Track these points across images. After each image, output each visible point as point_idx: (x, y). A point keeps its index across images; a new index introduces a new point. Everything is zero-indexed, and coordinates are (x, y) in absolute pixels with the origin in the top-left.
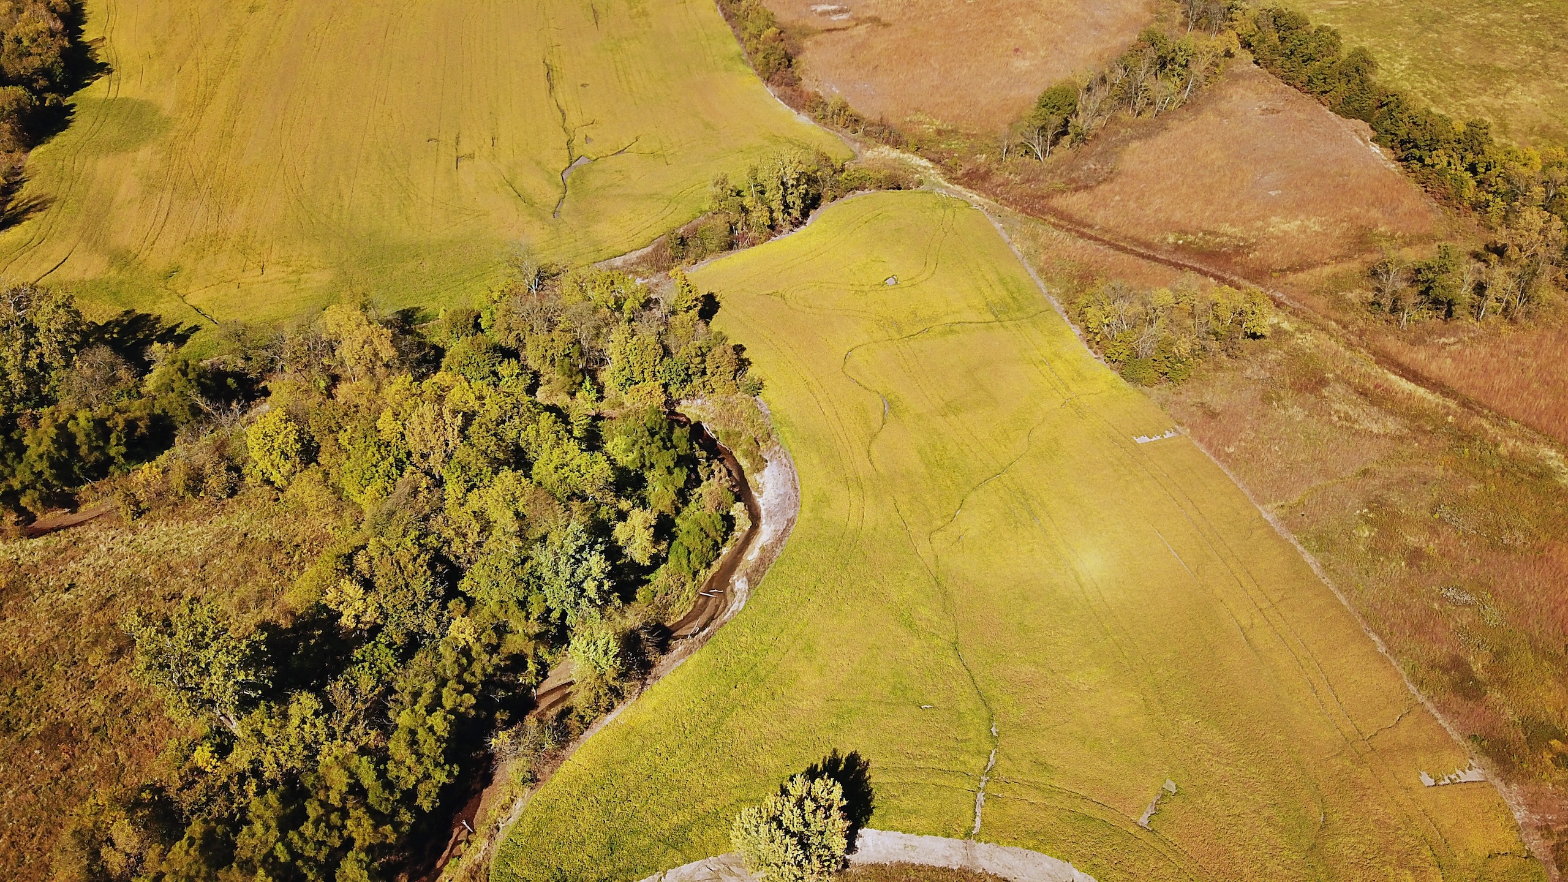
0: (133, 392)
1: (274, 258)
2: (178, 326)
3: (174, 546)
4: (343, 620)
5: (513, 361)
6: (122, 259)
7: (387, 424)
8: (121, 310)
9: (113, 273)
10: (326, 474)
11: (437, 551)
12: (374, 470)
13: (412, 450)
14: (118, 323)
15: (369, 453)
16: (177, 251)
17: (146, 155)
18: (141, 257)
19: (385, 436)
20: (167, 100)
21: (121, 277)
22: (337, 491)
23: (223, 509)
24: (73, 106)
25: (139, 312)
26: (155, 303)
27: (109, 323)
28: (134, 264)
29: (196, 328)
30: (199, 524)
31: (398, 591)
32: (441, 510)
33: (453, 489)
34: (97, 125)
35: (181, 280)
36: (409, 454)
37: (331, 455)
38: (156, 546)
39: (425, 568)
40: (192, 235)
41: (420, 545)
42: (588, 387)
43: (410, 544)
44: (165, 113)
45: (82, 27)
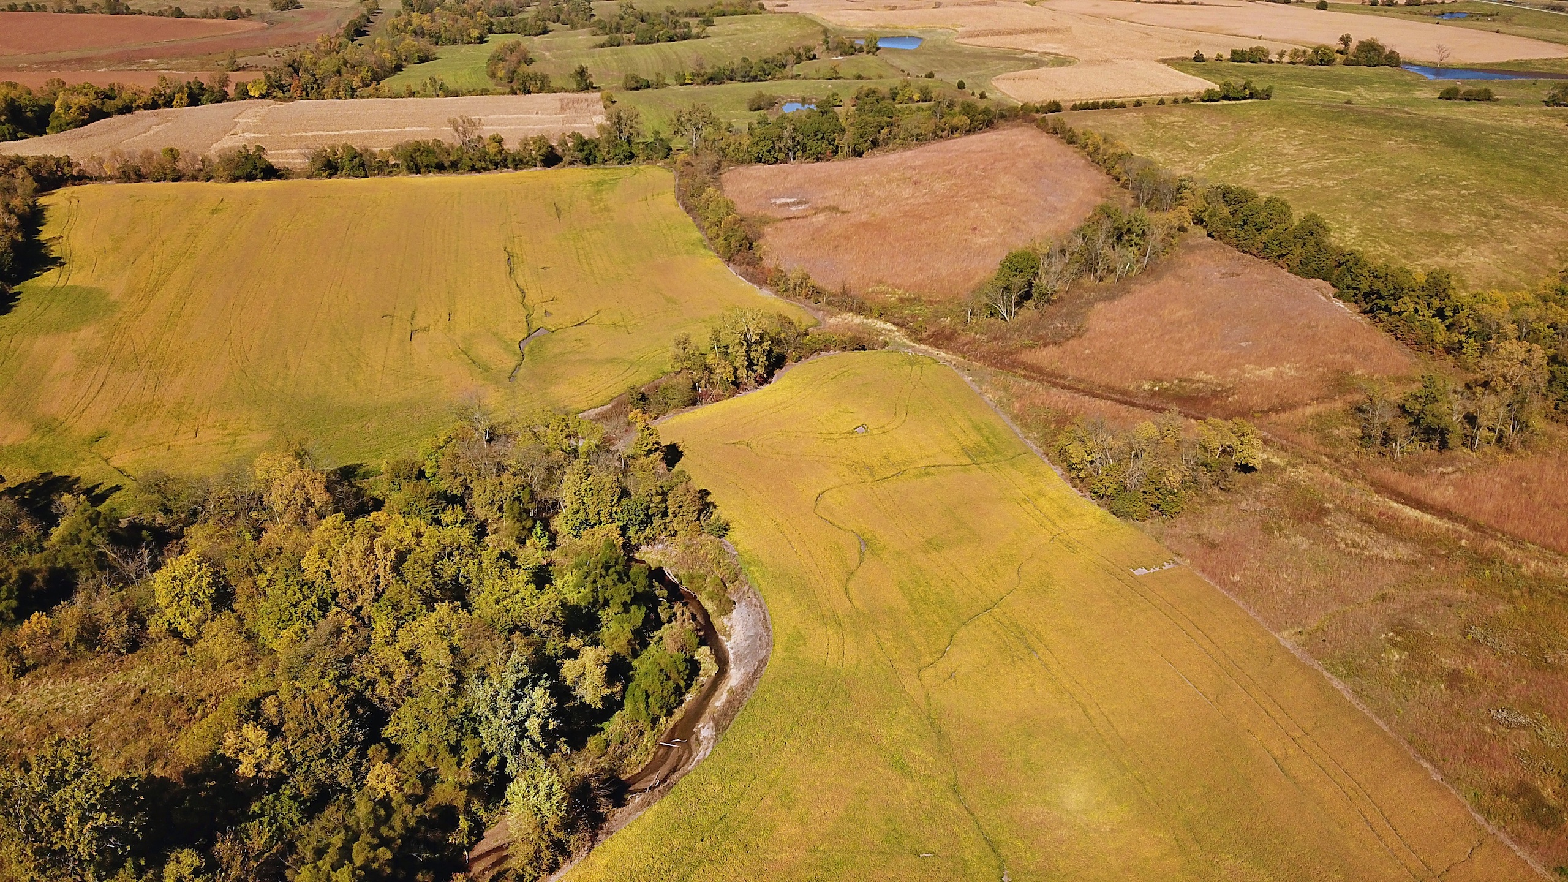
0: (36, 545)
1: (209, 423)
2: (97, 486)
3: (59, 704)
4: (242, 768)
5: (458, 508)
6: (47, 427)
7: (311, 564)
8: (37, 473)
9: (34, 439)
10: (240, 620)
11: (359, 694)
12: (292, 610)
13: (339, 590)
14: (31, 484)
15: (290, 592)
16: (107, 418)
17: (88, 335)
18: (67, 425)
19: (308, 576)
20: (117, 287)
21: (42, 442)
22: (250, 637)
23: (120, 665)
24: (19, 293)
25: (56, 474)
26: (75, 466)
27: (22, 485)
28: (59, 430)
29: (118, 488)
30: (91, 681)
31: (311, 735)
32: (366, 650)
33: (382, 626)
34: (40, 310)
35: (106, 444)
36: (335, 595)
37: (249, 598)
38: (38, 705)
39: (343, 708)
40: (125, 403)
41: (339, 686)
42: (539, 532)
43: (327, 685)
44: (113, 298)
45: (40, 228)
